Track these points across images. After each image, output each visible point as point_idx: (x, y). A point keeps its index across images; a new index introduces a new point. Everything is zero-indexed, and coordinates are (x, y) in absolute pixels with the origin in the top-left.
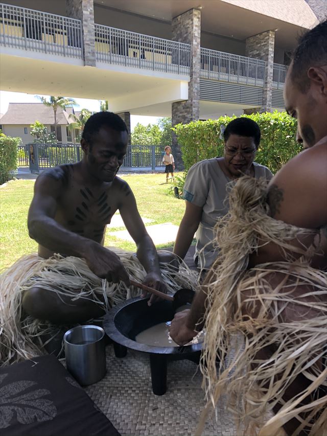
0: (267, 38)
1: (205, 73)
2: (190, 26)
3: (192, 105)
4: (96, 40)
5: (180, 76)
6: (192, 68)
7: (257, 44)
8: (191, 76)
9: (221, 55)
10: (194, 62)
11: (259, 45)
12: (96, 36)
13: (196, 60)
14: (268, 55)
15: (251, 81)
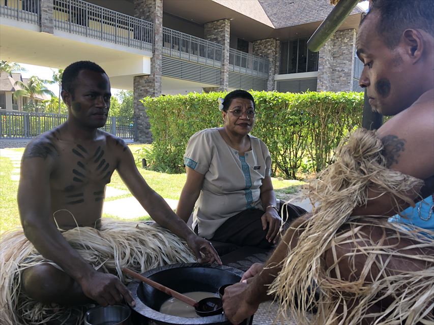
0: (223, 25)
1: (167, 51)
2: (153, 6)
3: (154, 80)
4: (54, 8)
5: (143, 51)
6: (155, 45)
7: (215, 29)
8: (154, 52)
9: (181, 35)
10: (156, 39)
11: (216, 31)
12: (54, 4)
13: (159, 38)
14: (224, 40)
15: (210, 62)
